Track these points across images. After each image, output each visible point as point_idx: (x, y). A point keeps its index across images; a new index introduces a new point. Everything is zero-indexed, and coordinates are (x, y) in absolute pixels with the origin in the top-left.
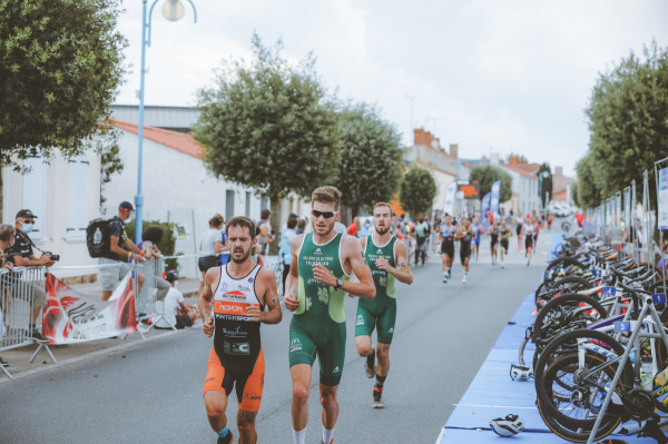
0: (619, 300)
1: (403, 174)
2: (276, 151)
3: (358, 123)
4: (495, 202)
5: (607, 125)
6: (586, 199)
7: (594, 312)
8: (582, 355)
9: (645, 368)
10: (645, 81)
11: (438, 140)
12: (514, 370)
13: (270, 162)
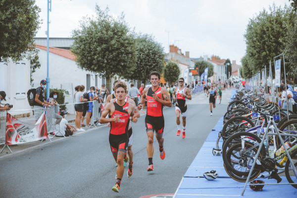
0: (260, 119)
1: (165, 65)
2: (108, 57)
3: (144, 43)
4: (206, 77)
5: (253, 42)
6: (246, 74)
7: (249, 124)
8: (243, 143)
9: (271, 148)
10: (270, 22)
11: (180, 50)
12: (214, 151)
13: (106, 61)
